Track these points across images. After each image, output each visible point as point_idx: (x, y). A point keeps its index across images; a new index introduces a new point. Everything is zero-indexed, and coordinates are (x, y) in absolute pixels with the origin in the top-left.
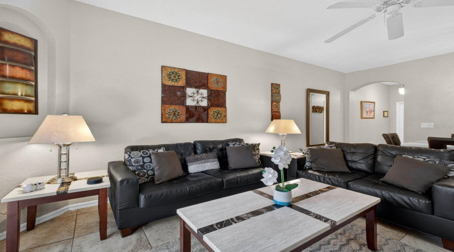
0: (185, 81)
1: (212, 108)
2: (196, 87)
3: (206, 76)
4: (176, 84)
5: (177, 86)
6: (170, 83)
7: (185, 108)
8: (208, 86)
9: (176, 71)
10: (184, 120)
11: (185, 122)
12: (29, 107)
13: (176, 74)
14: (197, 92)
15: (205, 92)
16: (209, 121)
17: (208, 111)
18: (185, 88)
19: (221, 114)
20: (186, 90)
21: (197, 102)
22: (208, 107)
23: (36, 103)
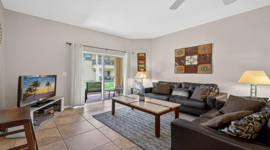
0: (184, 54)
1: (200, 65)
2: (190, 55)
3: (196, 48)
4: (180, 56)
5: (181, 57)
6: (178, 56)
7: (184, 67)
8: (197, 54)
9: (181, 50)
10: (184, 72)
11: (185, 73)
12: (144, 69)
13: (180, 51)
14: (191, 57)
15: (196, 57)
16: (198, 73)
17: (197, 67)
18: (184, 57)
19: (207, 68)
20: (185, 58)
21: (191, 63)
22: (198, 65)
23: (145, 69)
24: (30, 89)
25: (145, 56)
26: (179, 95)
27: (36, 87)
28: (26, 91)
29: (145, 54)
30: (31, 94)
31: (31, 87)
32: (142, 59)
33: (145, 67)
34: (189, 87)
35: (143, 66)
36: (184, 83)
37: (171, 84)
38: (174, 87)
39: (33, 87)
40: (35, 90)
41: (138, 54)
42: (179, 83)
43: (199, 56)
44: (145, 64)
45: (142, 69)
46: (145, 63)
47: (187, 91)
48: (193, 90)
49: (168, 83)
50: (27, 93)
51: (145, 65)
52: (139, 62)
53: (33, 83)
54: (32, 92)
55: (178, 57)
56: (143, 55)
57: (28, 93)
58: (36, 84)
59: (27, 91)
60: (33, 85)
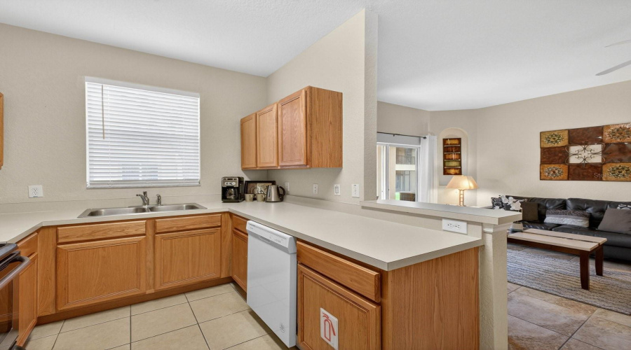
0: (567, 141)
1: (609, 165)
2: (581, 144)
3: (599, 130)
4: (556, 145)
5: (557, 147)
6: (550, 145)
7: (566, 167)
8: (602, 141)
9: (556, 133)
10: (566, 177)
11: (568, 179)
12: (457, 171)
13: (556, 136)
14: (585, 149)
15: (598, 148)
16: (604, 179)
17: (602, 167)
18: (567, 147)
19: (626, 171)
20: (568, 149)
21: (585, 160)
22: (603, 164)
23: (461, 169)
25: (460, 143)
26: (564, 223)
29: (459, 140)
32: (452, 149)
33: (460, 165)
34: (587, 208)
35: (454, 164)
36: (572, 200)
37: (539, 202)
38: (546, 208)
41: (445, 140)
42: (559, 200)
43: (606, 146)
44: (459, 160)
45: (452, 171)
46: (460, 158)
47: (584, 215)
48: (597, 215)
49: (528, 198)
51: (460, 162)
52: (447, 157)
55: (548, 146)
56: (456, 142)
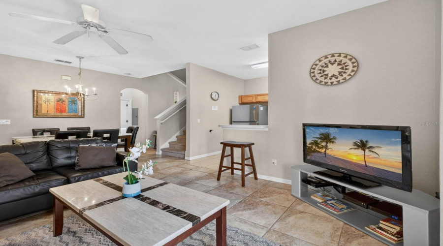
24: (315, 143)
27: (327, 143)
28: (310, 144)
30: (318, 150)
31: (317, 140)
39: (322, 142)
40: (326, 147)
50: (312, 147)
53: (320, 135)
54: (320, 148)
57: (314, 147)
58: (327, 138)
59: (312, 144)
60: (320, 138)
